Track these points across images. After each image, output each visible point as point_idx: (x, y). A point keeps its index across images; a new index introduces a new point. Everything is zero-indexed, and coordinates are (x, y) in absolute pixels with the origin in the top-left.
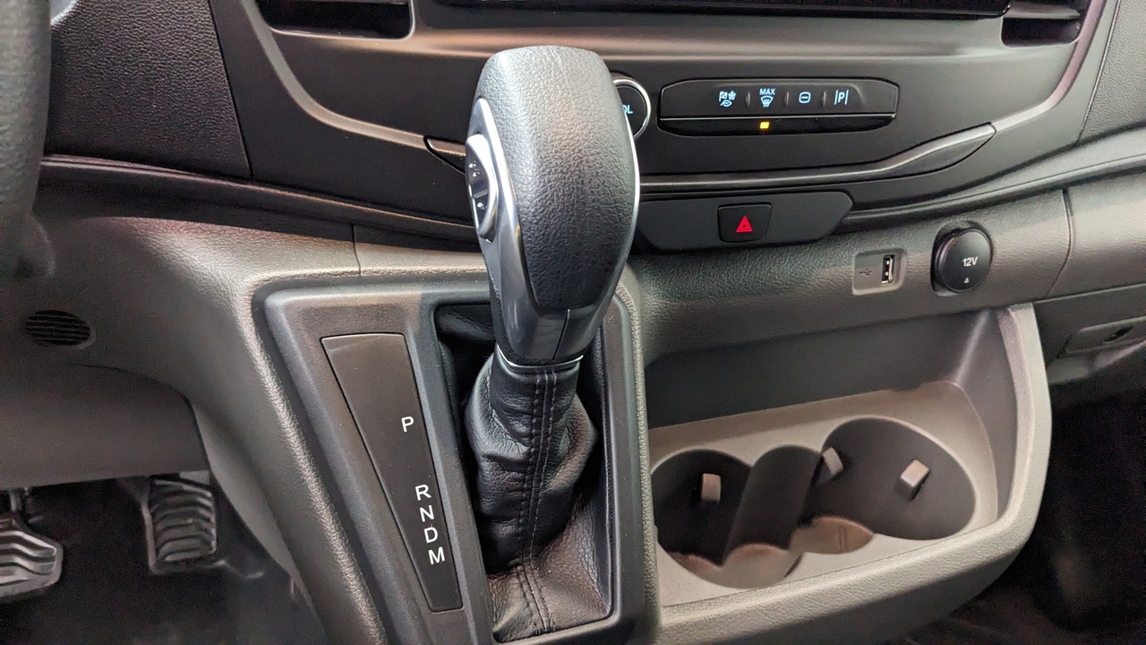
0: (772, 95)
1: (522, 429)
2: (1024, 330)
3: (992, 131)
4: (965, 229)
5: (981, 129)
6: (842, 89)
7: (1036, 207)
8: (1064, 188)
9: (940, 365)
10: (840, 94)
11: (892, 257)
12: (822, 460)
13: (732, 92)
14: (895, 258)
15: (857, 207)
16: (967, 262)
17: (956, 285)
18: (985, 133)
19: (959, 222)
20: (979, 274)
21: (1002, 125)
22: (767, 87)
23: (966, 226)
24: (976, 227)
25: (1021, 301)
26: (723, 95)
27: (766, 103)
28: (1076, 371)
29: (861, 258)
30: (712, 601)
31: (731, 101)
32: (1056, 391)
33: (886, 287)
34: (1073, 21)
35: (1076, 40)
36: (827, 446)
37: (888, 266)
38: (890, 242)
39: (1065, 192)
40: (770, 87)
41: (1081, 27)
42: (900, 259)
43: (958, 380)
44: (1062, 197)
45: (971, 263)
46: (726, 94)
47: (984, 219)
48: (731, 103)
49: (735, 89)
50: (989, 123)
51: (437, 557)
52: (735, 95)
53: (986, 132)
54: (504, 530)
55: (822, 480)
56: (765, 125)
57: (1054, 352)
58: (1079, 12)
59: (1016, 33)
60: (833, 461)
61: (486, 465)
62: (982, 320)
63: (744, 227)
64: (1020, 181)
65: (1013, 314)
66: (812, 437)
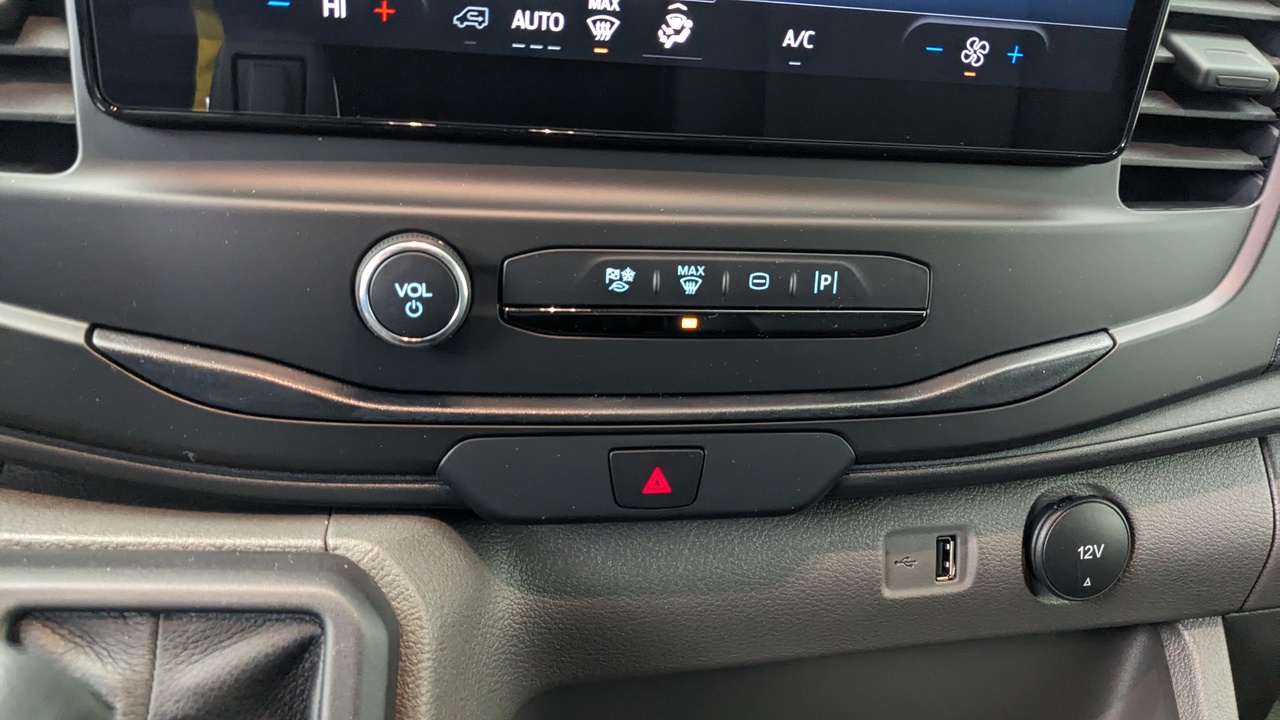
0: (700, 276)
3: (1108, 342)
4: (1081, 498)
5: (1087, 339)
6: (825, 270)
7: (1213, 464)
8: (1260, 436)
10: (823, 277)
11: (954, 538)
13: (628, 270)
14: (959, 541)
15: (862, 460)
16: (1085, 553)
17: (1069, 588)
18: (1094, 346)
21: (1127, 333)
22: (689, 264)
23: (1086, 492)
24: (1103, 494)
25: (1201, 613)
26: (611, 273)
27: (690, 288)
29: (894, 539)
31: (627, 283)
33: (943, 588)
34: (1250, 173)
35: (1256, 203)
37: (946, 553)
38: (947, 514)
39: (1263, 442)
40: (696, 264)
41: (1265, 182)
42: (965, 543)
44: (1258, 450)
45: (1094, 553)
46: (617, 272)
47: (1119, 483)
48: (627, 287)
49: (633, 265)
50: (1106, 330)
52: (633, 273)
53: (1101, 342)
56: (689, 323)
58: (1261, 159)
59: (1140, 188)
62: (1137, 643)
63: (657, 485)
64: (1171, 423)
65: (1186, 634)
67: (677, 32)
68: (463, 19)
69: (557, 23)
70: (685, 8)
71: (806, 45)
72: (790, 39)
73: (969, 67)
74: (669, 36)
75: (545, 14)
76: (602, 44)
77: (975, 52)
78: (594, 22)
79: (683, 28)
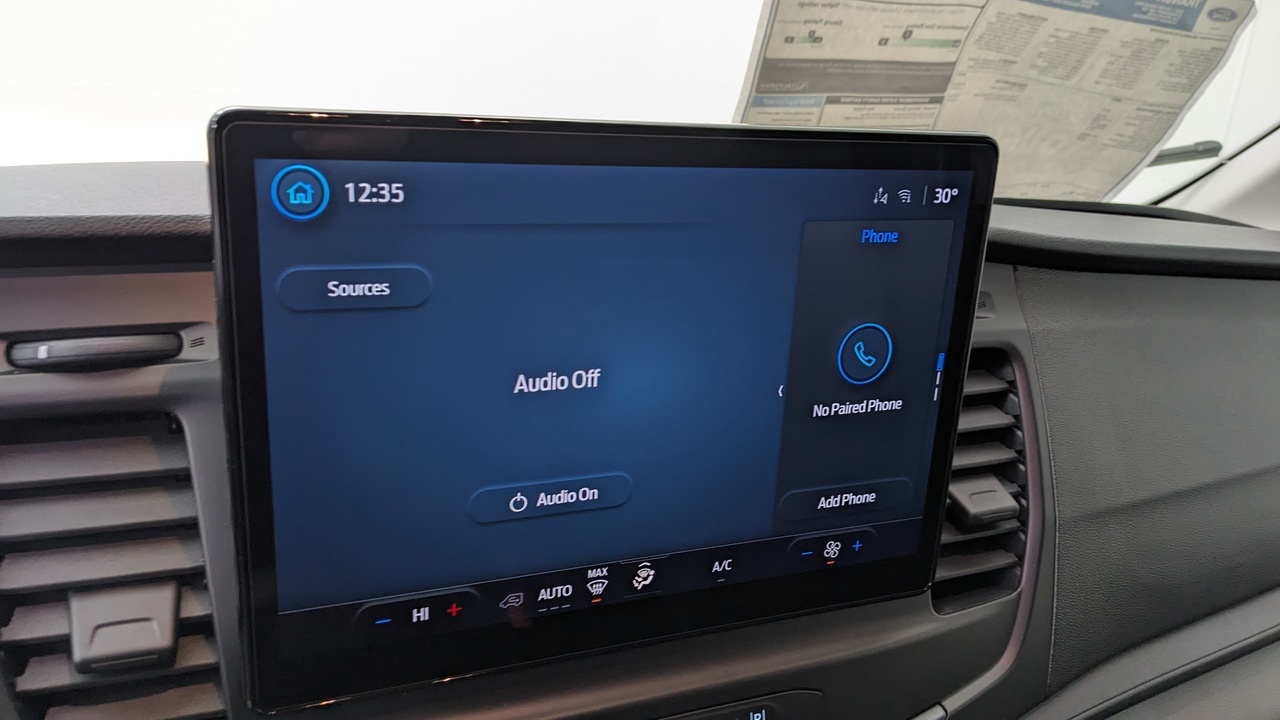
5: (931, 712)
6: (757, 711)
10: (756, 716)
34: (1013, 566)
35: (1018, 589)
41: (1021, 571)
50: (939, 703)
58: (1017, 554)
67: (645, 579)
68: (505, 604)
69: (567, 591)
70: (649, 564)
71: (727, 569)
72: (717, 567)
73: (830, 559)
74: (640, 583)
75: (559, 588)
76: (597, 596)
77: (832, 549)
78: (592, 585)
79: (649, 575)
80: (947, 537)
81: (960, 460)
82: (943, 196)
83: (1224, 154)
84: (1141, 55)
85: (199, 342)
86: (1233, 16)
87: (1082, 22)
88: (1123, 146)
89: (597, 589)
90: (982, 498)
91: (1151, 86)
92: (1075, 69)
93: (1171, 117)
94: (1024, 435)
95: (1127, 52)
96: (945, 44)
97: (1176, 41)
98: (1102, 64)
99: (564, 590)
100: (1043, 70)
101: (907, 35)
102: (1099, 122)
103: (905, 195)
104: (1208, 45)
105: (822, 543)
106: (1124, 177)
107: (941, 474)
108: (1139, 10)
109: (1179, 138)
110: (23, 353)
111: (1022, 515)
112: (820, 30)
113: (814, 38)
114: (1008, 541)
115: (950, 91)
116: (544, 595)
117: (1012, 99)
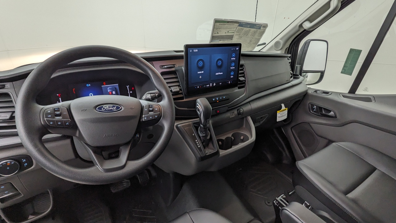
1: (204, 133)
2: (250, 119)
5: (238, 98)
6: (224, 97)
7: (247, 105)
8: (249, 102)
9: (242, 125)
12: (231, 138)
14: (234, 113)
15: (228, 108)
16: (241, 112)
17: (241, 115)
19: (239, 108)
20: (243, 113)
21: (240, 97)
24: (241, 108)
25: (248, 116)
28: (258, 124)
29: (230, 113)
30: (223, 152)
32: (255, 127)
33: (233, 116)
35: (245, 87)
36: (232, 136)
38: (233, 111)
40: (217, 98)
43: (244, 126)
51: (199, 146)
54: (204, 144)
55: (232, 141)
56: (218, 101)
57: (254, 123)
59: (239, 88)
60: (233, 138)
61: (201, 137)
62: (245, 118)
63: (218, 112)
65: (248, 117)
66: (230, 135)
68: (204, 86)
70: (215, 83)
74: (214, 85)
77: (229, 82)
80: (239, 83)
81: (239, 75)
82: (237, 49)
83: (266, 44)
84: (255, 32)
85: (176, 66)
86: (265, 27)
87: (248, 29)
88: (254, 44)
89: (211, 85)
90: (242, 79)
91: (256, 36)
92: (248, 35)
93: (259, 40)
94: (245, 73)
95: (253, 32)
96: (232, 33)
97: (259, 30)
98: (250, 34)
99: (209, 85)
100: (244, 35)
101: (228, 32)
102: (251, 41)
103: (234, 49)
104: (263, 31)
105: (228, 82)
106: (254, 48)
107: (238, 77)
108: (254, 27)
109: (260, 43)
110: (164, 67)
111: (245, 80)
112: (218, 32)
113: (218, 33)
114: (244, 83)
115: (233, 38)
116: (207, 86)
117: (240, 39)
